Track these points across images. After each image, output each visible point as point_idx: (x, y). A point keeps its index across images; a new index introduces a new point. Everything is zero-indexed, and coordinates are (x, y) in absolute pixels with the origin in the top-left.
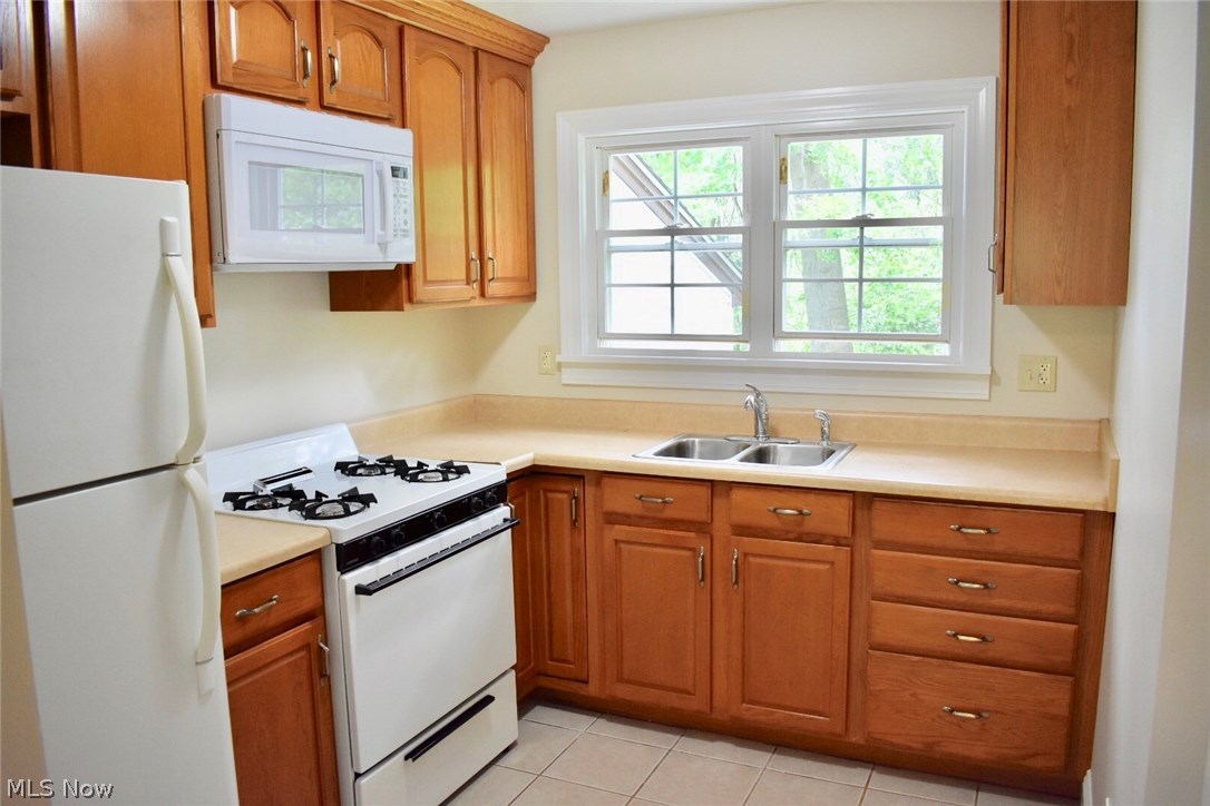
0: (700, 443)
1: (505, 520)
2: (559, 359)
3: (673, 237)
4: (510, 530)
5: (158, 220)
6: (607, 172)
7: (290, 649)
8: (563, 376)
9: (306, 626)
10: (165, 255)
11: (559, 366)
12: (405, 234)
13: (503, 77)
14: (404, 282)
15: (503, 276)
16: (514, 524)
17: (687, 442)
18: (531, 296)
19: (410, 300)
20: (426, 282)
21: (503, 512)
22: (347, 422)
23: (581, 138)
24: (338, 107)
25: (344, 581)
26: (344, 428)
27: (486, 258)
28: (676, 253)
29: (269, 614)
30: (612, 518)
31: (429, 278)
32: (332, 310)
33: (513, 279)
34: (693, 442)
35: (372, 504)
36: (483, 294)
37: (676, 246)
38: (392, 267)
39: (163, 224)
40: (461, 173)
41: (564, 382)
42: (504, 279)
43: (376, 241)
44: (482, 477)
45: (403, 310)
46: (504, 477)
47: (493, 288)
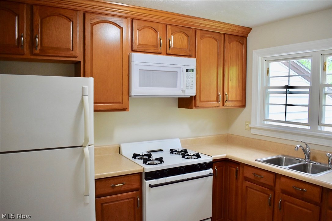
0: (285, 158)
1: (210, 173)
2: (250, 126)
3: (287, 89)
4: (212, 176)
5: (82, 87)
6: (269, 68)
7: (128, 197)
8: (251, 131)
9: (134, 192)
10: (83, 95)
11: (251, 128)
12: (191, 88)
13: (234, 41)
14: (193, 101)
15: (231, 100)
16: (214, 175)
17: (281, 158)
18: (244, 106)
19: (195, 106)
20: (201, 101)
21: (211, 171)
22: (180, 138)
23: (260, 58)
24: (171, 54)
25: (145, 183)
26: (179, 140)
27: (225, 95)
28: (288, 94)
29: (122, 187)
30: (246, 179)
31: (202, 100)
32: (178, 107)
33: (236, 101)
34: (283, 158)
35: (163, 163)
36: (223, 105)
37: (288, 92)
38: (189, 97)
39: (83, 88)
40: (216, 70)
41: (252, 133)
42: (232, 101)
43: (181, 90)
44: (204, 159)
45: (192, 109)
46: (212, 161)
47: (226, 103)
